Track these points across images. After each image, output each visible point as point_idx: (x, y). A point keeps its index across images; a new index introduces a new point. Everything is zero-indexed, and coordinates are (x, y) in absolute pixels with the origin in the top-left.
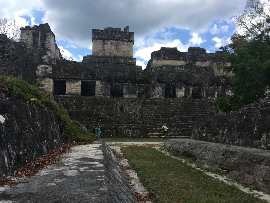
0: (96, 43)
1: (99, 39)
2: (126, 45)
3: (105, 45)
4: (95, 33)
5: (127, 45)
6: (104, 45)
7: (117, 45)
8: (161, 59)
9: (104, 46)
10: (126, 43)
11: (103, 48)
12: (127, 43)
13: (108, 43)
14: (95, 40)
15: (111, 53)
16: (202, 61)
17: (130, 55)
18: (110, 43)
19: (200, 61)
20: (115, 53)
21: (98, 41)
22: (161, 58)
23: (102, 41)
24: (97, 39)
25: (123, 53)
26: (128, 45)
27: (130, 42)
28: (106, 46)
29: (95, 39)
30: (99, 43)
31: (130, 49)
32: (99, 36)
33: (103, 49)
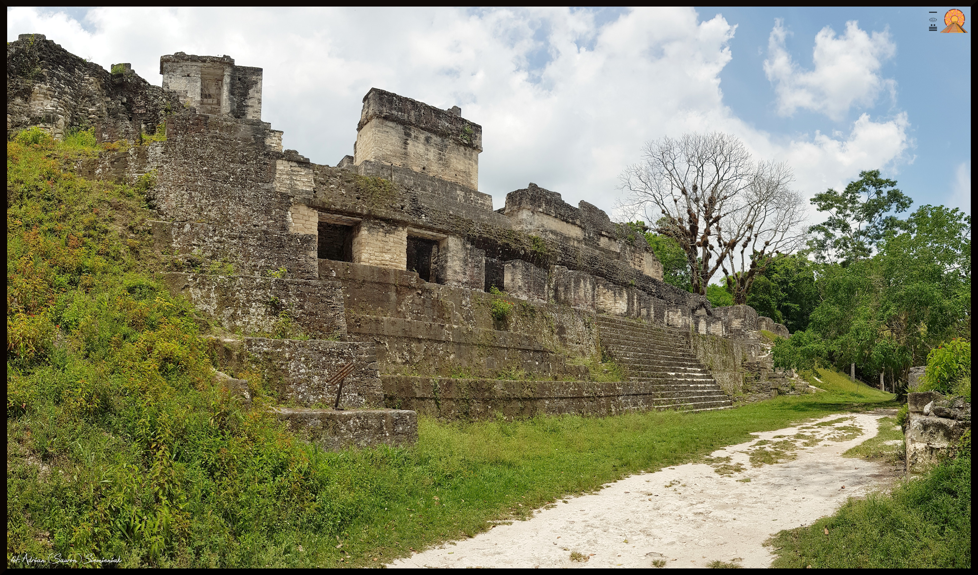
0: (385, 129)
1: (393, 121)
2: (462, 154)
3: (408, 142)
4: (381, 99)
5: (465, 154)
6: (407, 140)
7: (442, 148)
8: (541, 212)
9: (406, 144)
10: (462, 148)
11: (405, 149)
12: (465, 150)
13: (416, 137)
14: (381, 120)
15: (424, 168)
16: (610, 238)
17: (472, 184)
18: (422, 137)
19: (607, 237)
20: (435, 169)
21: (391, 124)
22: (541, 210)
23: (400, 128)
24: (386, 118)
25: (453, 173)
26: (468, 155)
27: (471, 149)
28: (414, 145)
29: (381, 117)
30: (393, 132)
31: (470, 167)
32: (394, 112)
33: (404, 151)
